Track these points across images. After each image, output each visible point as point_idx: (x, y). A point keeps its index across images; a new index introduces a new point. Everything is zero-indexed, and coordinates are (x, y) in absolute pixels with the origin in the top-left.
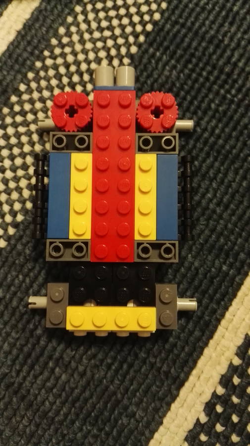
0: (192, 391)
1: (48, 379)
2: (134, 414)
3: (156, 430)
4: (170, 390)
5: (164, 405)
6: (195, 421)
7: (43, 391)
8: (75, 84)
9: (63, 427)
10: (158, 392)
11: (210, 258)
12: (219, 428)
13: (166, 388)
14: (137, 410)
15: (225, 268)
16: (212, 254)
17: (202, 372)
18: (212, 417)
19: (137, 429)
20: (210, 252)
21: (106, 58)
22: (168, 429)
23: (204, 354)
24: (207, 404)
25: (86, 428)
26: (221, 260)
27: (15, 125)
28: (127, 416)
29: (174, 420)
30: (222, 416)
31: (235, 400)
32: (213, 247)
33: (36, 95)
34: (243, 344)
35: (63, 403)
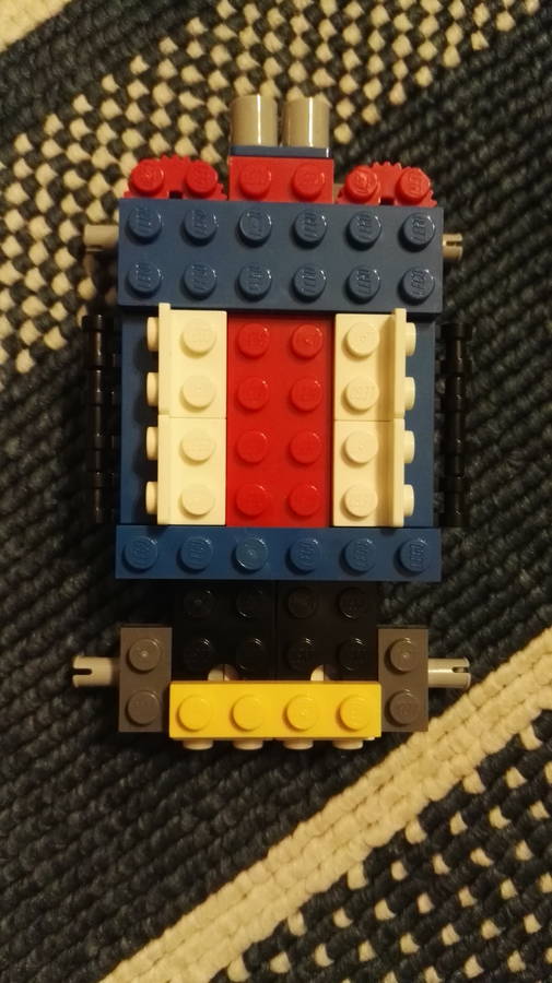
0: (354, 810)
1: (51, 672)
2: (209, 815)
3: (245, 866)
4: (307, 792)
5: (283, 818)
6: (337, 878)
7: (32, 693)
8: (347, 46)
9: (46, 786)
10: (281, 786)
11: (501, 544)
12: (383, 911)
13: (301, 784)
14: (222, 808)
15: (524, 577)
16: (510, 538)
17: (392, 778)
18: (377, 882)
19: (205, 847)
20: (506, 532)
21: (438, 16)
22: (273, 874)
23: (409, 743)
24: (376, 851)
25: (97, 808)
26: (524, 558)
27: (177, 85)
28: (194, 813)
29: (292, 859)
30: (398, 891)
31: (440, 865)
32: (516, 523)
33: (248, 37)
34: (502, 751)
35: (66, 736)
